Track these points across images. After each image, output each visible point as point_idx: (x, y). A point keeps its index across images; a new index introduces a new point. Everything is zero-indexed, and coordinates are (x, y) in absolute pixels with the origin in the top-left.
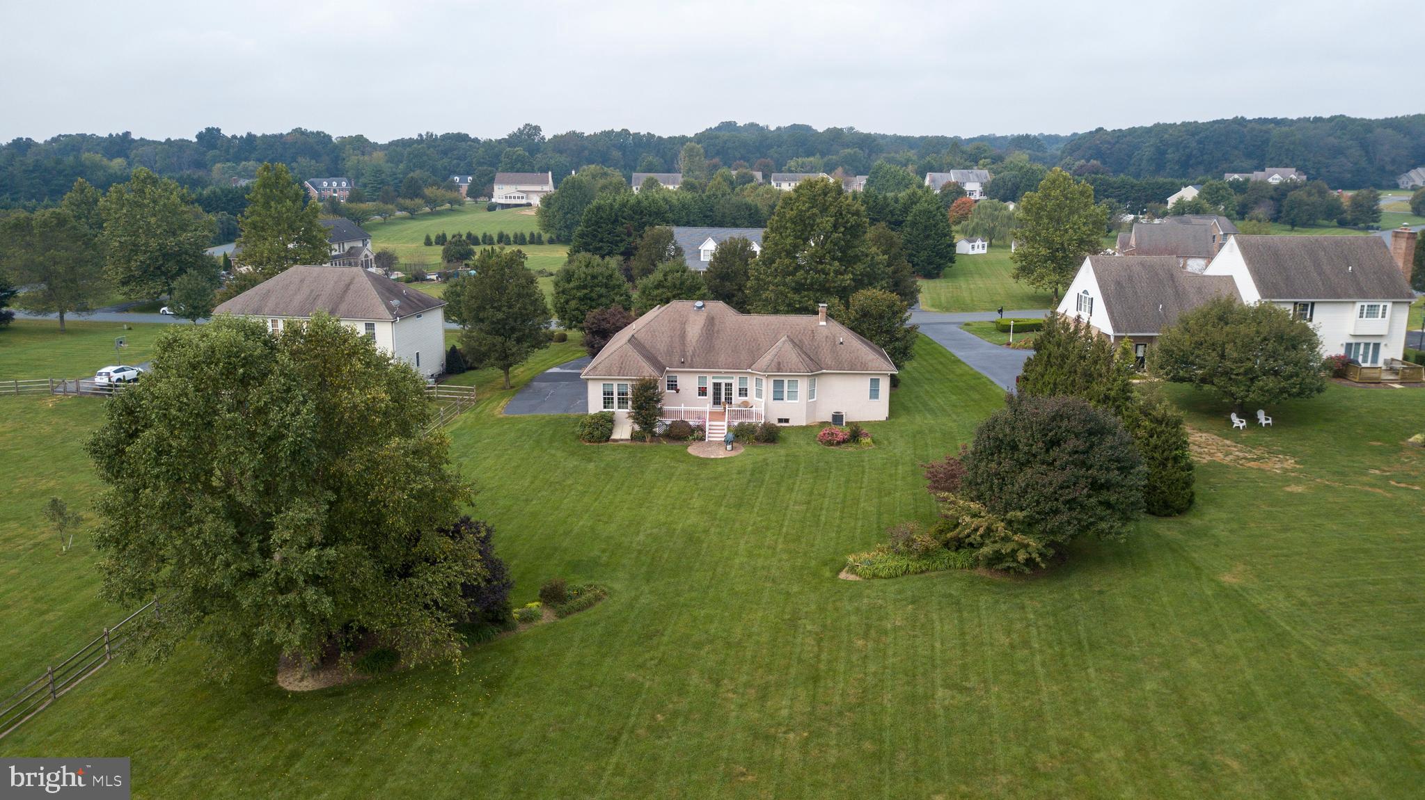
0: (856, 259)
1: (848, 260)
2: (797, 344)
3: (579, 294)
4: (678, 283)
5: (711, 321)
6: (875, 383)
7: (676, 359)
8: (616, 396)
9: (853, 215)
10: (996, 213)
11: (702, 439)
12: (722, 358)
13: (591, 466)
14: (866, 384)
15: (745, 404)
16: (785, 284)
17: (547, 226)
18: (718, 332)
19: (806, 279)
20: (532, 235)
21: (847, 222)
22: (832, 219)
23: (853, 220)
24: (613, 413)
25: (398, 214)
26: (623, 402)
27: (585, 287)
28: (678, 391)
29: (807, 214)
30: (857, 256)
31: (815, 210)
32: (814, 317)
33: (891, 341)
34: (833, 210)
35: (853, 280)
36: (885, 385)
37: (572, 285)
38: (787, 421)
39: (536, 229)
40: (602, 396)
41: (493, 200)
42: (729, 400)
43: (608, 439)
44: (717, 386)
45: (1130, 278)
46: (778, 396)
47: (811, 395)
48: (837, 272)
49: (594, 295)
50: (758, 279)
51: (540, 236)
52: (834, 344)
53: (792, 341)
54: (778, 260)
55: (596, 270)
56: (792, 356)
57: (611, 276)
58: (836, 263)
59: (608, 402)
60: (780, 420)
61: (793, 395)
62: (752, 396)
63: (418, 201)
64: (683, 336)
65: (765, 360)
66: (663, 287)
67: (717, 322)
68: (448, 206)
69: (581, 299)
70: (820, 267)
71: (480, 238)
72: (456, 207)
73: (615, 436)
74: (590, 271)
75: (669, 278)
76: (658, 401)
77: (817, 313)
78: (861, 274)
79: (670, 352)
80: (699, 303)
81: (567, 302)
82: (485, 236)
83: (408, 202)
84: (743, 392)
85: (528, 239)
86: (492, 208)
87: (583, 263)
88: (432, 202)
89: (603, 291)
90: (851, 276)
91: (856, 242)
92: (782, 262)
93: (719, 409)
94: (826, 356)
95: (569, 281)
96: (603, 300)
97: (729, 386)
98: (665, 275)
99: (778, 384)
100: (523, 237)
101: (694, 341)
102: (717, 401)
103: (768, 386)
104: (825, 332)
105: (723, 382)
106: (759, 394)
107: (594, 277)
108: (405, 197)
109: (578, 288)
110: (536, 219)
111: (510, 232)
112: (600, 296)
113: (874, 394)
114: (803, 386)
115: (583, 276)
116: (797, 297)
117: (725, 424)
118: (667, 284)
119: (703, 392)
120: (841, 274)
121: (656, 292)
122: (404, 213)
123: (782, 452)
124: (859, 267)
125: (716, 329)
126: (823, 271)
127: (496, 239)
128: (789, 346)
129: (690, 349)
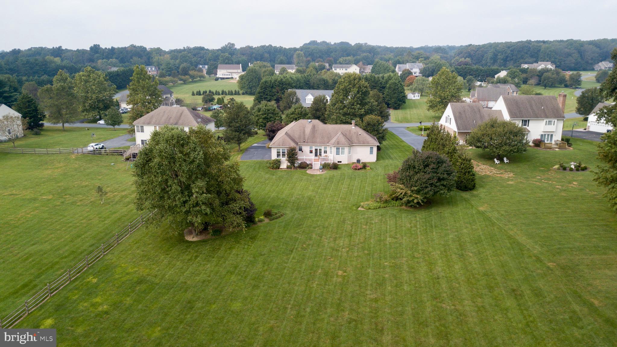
0: (366, 104)
1: (363, 104)
2: (344, 135)
3: (263, 117)
4: (300, 112)
5: (314, 127)
6: (372, 148)
7: (302, 141)
8: (281, 153)
9: (365, 87)
10: (424, 82)
11: (311, 168)
12: (318, 140)
13: (274, 177)
14: (368, 149)
15: (326, 156)
16: (340, 113)
17: (242, 88)
18: (316, 130)
19: (347, 111)
20: (236, 91)
21: (363, 90)
22: (357, 89)
23: (364, 90)
24: (281, 159)
25: (179, 82)
26: (284, 155)
27: (265, 114)
28: (302, 152)
29: (348, 87)
30: (366, 103)
31: (350, 86)
32: (350, 125)
33: (378, 134)
34: (357, 86)
35: (365, 111)
36: (375, 149)
37: (260, 113)
38: (341, 162)
39: (237, 89)
40: (276, 153)
41: (217, 76)
42: (320, 155)
43: (279, 168)
44: (316, 150)
45: (464, 111)
46: (338, 153)
47: (349, 153)
48: (359, 109)
49: (269, 117)
50: (330, 111)
51: (239, 92)
52: (358, 135)
53: (342, 134)
54: (337, 104)
55: (269, 108)
56: (343, 139)
57: (274, 110)
58: (358, 106)
59: (278, 155)
60: (338, 162)
61: (343, 153)
62: (328, 153)
63: (187, 77)
64: (304, 132)
65: (333, 141)
66: (294, 114)
67: (316, 127)
68: (199, 78)
69: (264, 119)
70: (353, 107)
71: (214, 92)
72: (202, 79)
73: (281, 167)
74: (267, 108)
75: (297, 110)
76: (296, 155)
77: (351, 124)
78: (368, 109)
79: (300, 138)
80: (310, 120)
81: (258, 120)
82: (216, 91)
83: (183, 77)
84: (326, 152)
85: (234, 93)
86: (217, 79)
87: (264, 105)
88: (193, 77)
89: (272, 115)
90: (364, 110)
91: (366, 98)
92: (339, 105)
93: (317, 158)
94: (355, 139)
95: (259, 112)
96: (272, 119)
97: (320, 150)
98: (295, 109)
99: (338, 149)
100: (232, 92)
101: (308, 134)
102: (316, 155)
103: (334, 150)
104: (354, 131)
105: (318, 148)
106: (331, 153)
107: (268, 110)
108: (182, 75)
109: (263, 114)
110: (237, 84)
111: (226, 90)
112: (271, 117)
113: (371, 152)
114: (346, 150)
115: (264, 110)
116: (344, 118)
117: (319, 163)
118: (295, 113)
119: (311, 152)
120: (361, 109)
121: (292, 116)
122: (182, 82)
123: (339, 172)
124: (367, 107)
126: (354, 108)
127: (221, 93)
128: (341, 136)
129: (306, 137)
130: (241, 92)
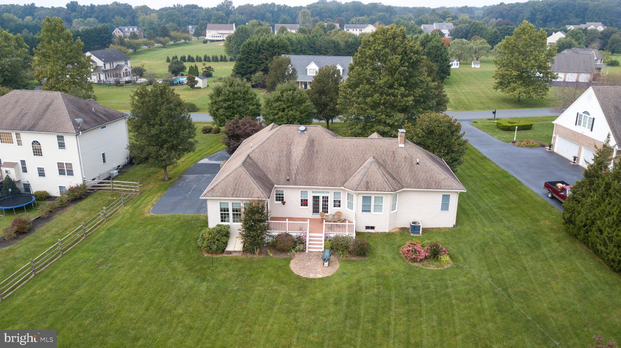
0: (416, 85)
1: (410, 86)
2: (382, 165)
3: (225, 105)
4: (290, 98)
5: (311, 143)
6: (446, 198)
7: (283, 177)
8: (231, 212)
9: (414, 53)
11: (303, 251)
12: (320, 176)
14: (438, 199)
15: (339, 214)
16: (366, 103)
17: (229, 52)
18: (317, 152)
19: (380, 100)
20: (221, 56)
21: (411, 58)
22: (400, 57)
23: (414, 57)
24: (228, 227)
25: (156, 45)
26: (236, 217)
27: (229, 100)
28: (284, 203)
29: (382, 53)
30: (416, 83)
31: (387, 50)
32: (394, 140)
33: (448, 154)
34: (400, 50)
35: (413, 100)
36: (454, 201)
37: (221, 98)
38: (373, 228)
39: (224, 54)
40: (219, 212)
41: (206, 38)
42: (325, 209)
43: (223, 251)
44: (316, 199)
46: (366, 209)
47: (394, 207)
48: (403, 95)
49: (235, 106)
50: (345, 98)
51: (225, 57)
52: (413, 165)
53: (379, 163)
54: (361, 85)
55: (237, 88)
56: (378, 176)
57: (247, 92)
58: (402, 89)
60: (367, 228)
61: (378, 208)
62: (344, 208)
63: (167, 38)
64: (289, 163)
65: (356, 179)
66: (281, 101)
67: (316, 143)
68: (183, 41)
69: (226, 108)
70: (391, 91)
71: (195, 58)
72: (187, 41)
73: (229, 248)
74: (231, 89)
75: (285, 95)
76: (268, 216)
77: (396, 137)
78: (420, 96)
79: (278, 171)
80: (302, 128)
81: (217, 110)
82: (197, 57)
83: (162, 39)
84: (337, 204)
85: (219, 59)
86: (205, 42)
87: (228, 84)
88: (175, 39)
89: (241, 102)
90: (412, 98)
91: (416, 73)
92: (364, 87)
93: (317, 216)
94: (406, 176)
95: (219, 96)
96: (241, 109)
97: (326, 200)
98: (282, 92)
99: (366, 199)
100: (217, 58)
101: (297, 161)
102: (316, 210)
103: (358, 202)
104: (404, 153)
105: (321, 195)
106: (350, 206)
107: (235, 93)
108: (160, 36)
109: (225, 101)
110: (224, 48)
111: (210, 55)
112: (239, 106)
113: (445, 206)
114: (387, 201)
115: (227, 93)
117: (323, 235)
118: (282, 99)
119: (304, 203)
120: (406, 96)
121: (275, 105)
122: (160, 45)
124: (418, 91)
125: (315, 150)
126: (393, 95)
127: (203, 59)
128: (375, 167)
129: (294, 168)
130: (228, 57)
